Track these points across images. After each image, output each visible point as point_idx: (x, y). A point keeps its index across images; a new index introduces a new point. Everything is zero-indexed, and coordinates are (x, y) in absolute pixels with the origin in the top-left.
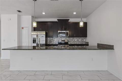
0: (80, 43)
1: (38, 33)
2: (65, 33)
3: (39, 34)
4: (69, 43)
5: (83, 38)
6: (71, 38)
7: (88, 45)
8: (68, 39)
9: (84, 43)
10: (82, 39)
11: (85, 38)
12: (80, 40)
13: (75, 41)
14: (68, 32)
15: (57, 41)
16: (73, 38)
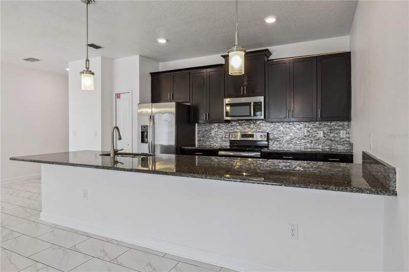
0: (319, 148)
1: (155, 110)
3: (156, 113)
5: (334, 123)
6: (281, 127)
10: (331, 131)
12: (321, 134)
14: (261, 102)
15: (225, 138)
16: (287, 126)
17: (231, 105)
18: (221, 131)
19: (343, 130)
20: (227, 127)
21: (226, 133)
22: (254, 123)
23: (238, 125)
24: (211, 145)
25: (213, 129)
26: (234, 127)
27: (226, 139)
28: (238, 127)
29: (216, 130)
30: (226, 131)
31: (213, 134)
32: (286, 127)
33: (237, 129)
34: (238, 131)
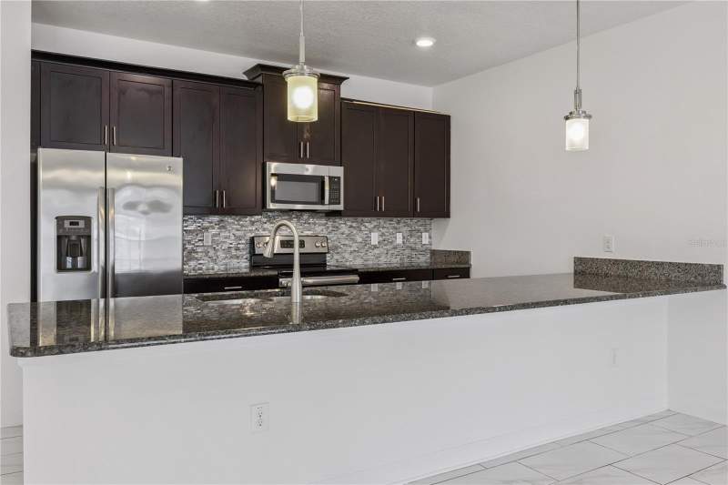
0: (397, 262)
2: (320, 180)
4: (332, 262)
5: (414, 221)
6: (344, 225)
7: (464, 273)
8: (320, 227)
9: (423, 261)
10: (412, 233)
11: (428, 222)
12: (399, 239)
13: (366, 241)
14: (339, 178)
15: (237, 249)
16: (354, 225)
17: (280, 177)
18: (227, 234)
19: (426, 231)
20: (242, 226)
21: (239, 238)
22: (297, 218)
23: (265, 220)
24: (201, 269)
25: (207, 229)
26: (257, 225)
27: (239, 253)
28: (265, 226)
29: (214, 231)
30: (238, 233)
31: (208, 242)
32: (351, 227)
33: (264, 230)
34: (266, 233)
